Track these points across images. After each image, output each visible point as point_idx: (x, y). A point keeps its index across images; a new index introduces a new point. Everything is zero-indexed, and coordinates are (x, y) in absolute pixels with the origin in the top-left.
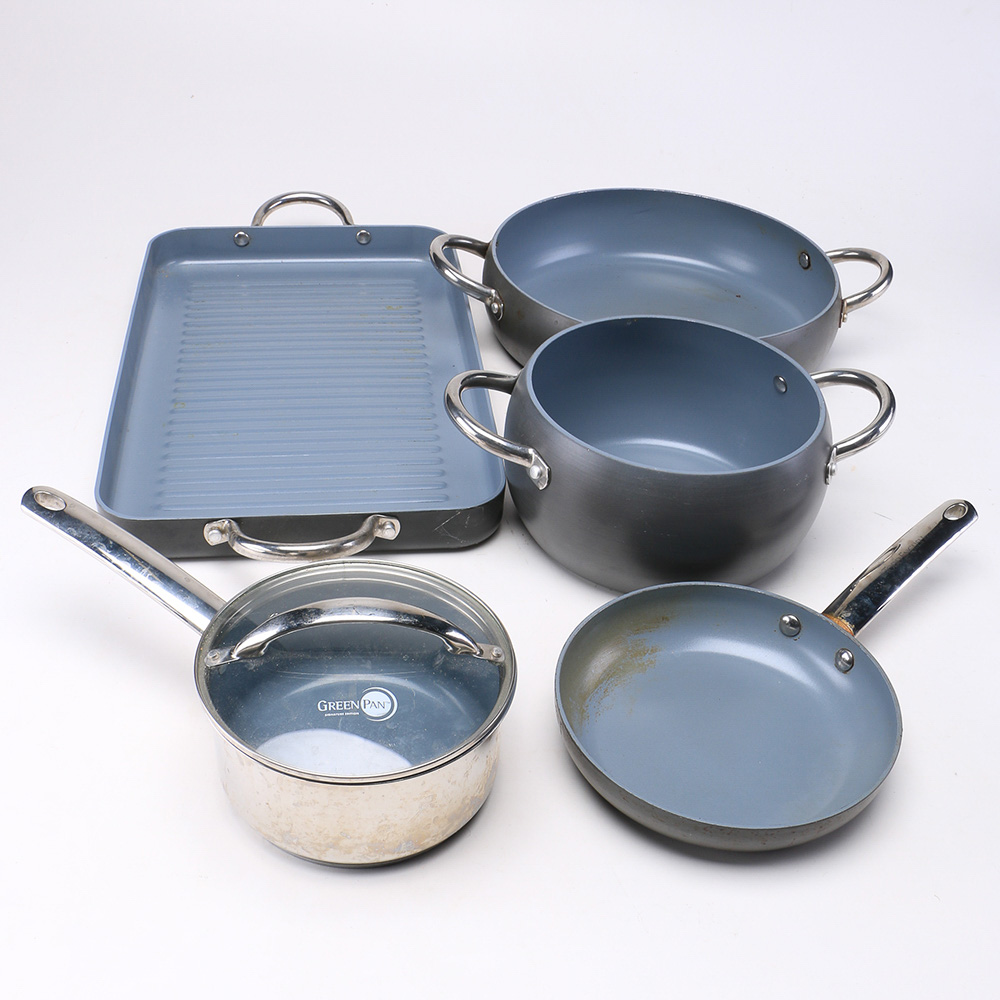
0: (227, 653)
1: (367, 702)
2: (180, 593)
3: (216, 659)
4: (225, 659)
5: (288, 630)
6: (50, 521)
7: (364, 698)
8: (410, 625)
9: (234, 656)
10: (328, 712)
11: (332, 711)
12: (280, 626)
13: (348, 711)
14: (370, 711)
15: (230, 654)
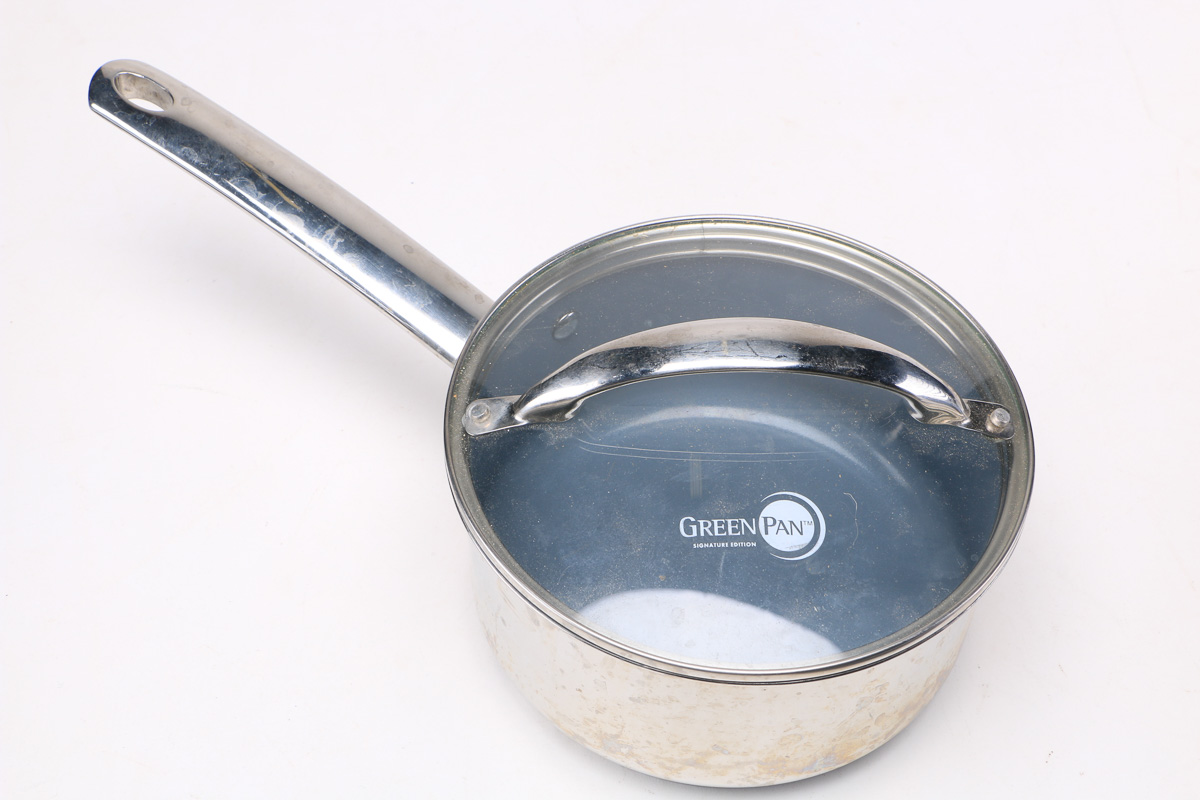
0: (504, 409)
1: (770, 522)
2: (397, 276)
3: (485, 420)
4: (502, 423)
5: (622, 381)
6: (147, 132)
7: (764, 513)
8: (852, 375)
9: (518, 417)
10: (698, 539)
11: (707, 539)
12: (608, 371)
13: (735, 539)
14: (778, 541)
15: (512, 410)
